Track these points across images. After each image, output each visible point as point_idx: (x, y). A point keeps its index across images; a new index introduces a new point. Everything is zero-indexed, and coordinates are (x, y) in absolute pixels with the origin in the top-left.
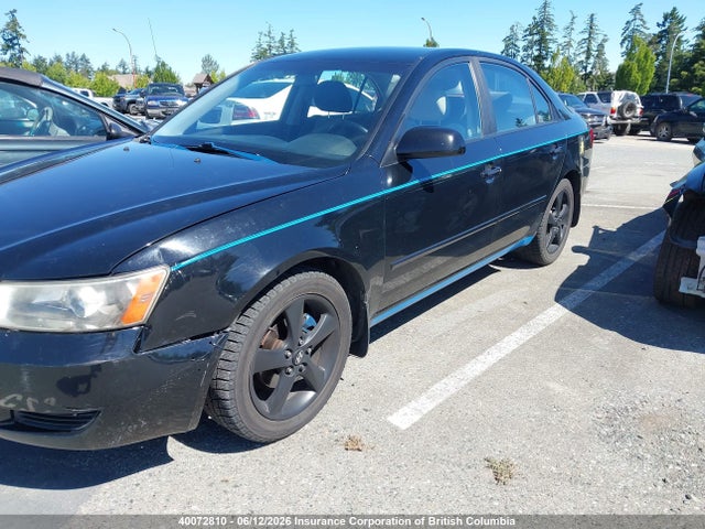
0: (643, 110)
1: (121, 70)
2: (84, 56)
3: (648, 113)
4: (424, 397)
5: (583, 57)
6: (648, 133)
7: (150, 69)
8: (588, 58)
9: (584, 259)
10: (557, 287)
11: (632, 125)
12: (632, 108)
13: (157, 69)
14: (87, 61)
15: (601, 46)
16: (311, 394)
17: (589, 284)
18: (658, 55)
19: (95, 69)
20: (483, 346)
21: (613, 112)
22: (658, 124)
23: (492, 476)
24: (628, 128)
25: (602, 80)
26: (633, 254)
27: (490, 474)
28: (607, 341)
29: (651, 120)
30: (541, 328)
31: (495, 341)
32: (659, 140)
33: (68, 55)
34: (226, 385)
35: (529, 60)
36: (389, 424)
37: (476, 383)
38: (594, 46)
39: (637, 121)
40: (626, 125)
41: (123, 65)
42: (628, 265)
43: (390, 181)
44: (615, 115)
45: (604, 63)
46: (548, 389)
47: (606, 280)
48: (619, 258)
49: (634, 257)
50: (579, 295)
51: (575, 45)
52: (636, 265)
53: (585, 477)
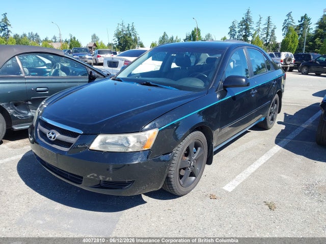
0: (295, 61)
1: (54, 40)
2: (36, 34)
3: (297, 62)
4: (234, 180)
5: (265, 36)
6: (297, 71)
7: (67, 40)
8: (267, 36)
9: (283, 127)
10: (275, 138)
11: (290, 67)
12: (290, 60)
13: (71, 41)
14: (38, 36)
15: (273, 31)
16: (194, 178)
17: (288, 137)
18: (299, 35)
19: (42, 40)
20: (252, 161)
21: (282, 61)
22: (302, 67)
23: (268, 208)
24: (288, 69)
25: (274, 46)
26: (303, 125)
27: (267, 207)
28: (300, 159)
29: (298, 65)
30: (273, 154)
31: (256, 160)
32: (303, 74)
33: (29, 33)
34: (172, 172)
35: (241, 37)
36: (224, 190)
37: (253, 175)
38: (270, 31)
39: (292, 65)
40: (287, 67)
41: (55, 38)
42: (302, 129)
43: (218, 96)
44: (283, 63)
45: (275, 38)
46: (281, 177)
47: (295, 136)
48: (298, 127)
49: (304, 126)
50: (285, 141)
51: (261, 30)
52: (305, 129)
53: (303, 207)
